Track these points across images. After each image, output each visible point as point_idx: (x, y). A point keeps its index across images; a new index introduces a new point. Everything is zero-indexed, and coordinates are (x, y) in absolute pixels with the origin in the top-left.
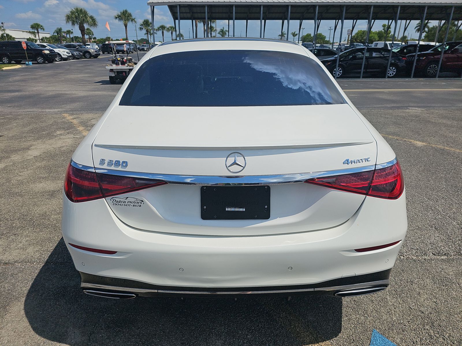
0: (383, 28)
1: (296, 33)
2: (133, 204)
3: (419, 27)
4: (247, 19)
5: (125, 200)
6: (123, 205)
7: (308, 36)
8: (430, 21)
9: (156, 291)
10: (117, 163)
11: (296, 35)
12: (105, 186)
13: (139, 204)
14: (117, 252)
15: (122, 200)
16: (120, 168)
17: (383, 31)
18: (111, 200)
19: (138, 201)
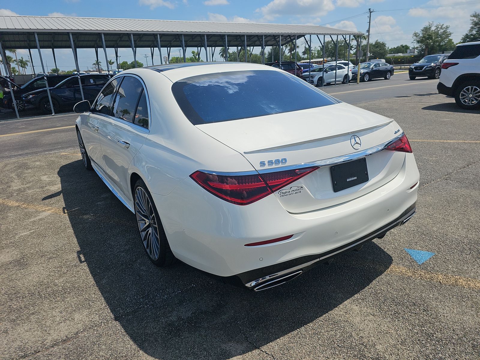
0: (193, 55)
1: (112, 61)
2: (296, 191)
3: (222, 53)
4: (53, 47)
5: (290, 190)
6: (288, 195)
7: (124, 64)
8: (229, 48)
9: (318, 260)
10: (277, 162)
11: (113, 63)
12: (271, 183)
13: (300, 191)
14: (293, 235)
15: (287, 191)
16: (280, 165)
17: (193, 57)
18: (279, 193)
19: (299, 188)
